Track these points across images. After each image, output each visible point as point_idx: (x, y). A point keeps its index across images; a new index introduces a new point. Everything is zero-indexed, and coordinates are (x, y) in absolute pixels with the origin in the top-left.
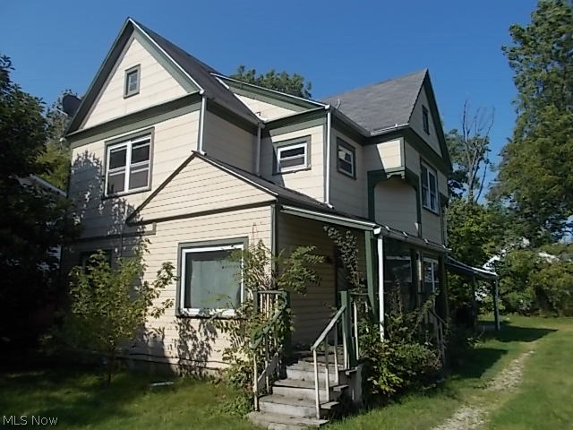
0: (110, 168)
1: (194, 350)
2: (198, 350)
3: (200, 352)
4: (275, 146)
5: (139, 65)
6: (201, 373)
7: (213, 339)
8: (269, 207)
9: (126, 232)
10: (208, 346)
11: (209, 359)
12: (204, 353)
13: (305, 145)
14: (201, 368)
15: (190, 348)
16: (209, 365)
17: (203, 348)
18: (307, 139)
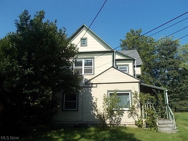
0: (75, 66)
1: (115, 119)
2: (117, 119)
3: (117, 120)
4: (118, 66)
5: (87, 38)
6: (118, 126)
7: (122, 116)
8: (138, 83)
9: (84, 86)
10: (120, 118)
11: (121, 121)
12: (119, 120)
13: (127, 67)
14: (118, 124)
15: (114, 119)
16: (121, 123)
17: (118, 119)
18: (128, 65)
